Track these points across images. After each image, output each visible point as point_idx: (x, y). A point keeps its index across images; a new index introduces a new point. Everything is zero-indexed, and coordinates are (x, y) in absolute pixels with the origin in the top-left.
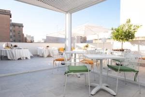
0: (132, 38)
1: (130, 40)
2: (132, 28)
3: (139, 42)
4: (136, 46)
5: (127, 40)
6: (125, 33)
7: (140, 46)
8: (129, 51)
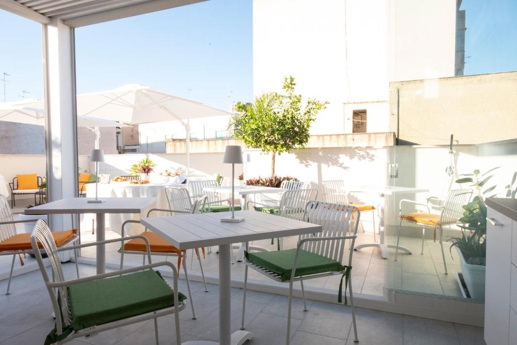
0: (301, 142)
1: (297, 146)
2: (303, 107)
3: (321, 153)
4: (314, 165)
5: (288, 148)
6: (281, 123)
7: (324, 166)
8: (294, 184)
